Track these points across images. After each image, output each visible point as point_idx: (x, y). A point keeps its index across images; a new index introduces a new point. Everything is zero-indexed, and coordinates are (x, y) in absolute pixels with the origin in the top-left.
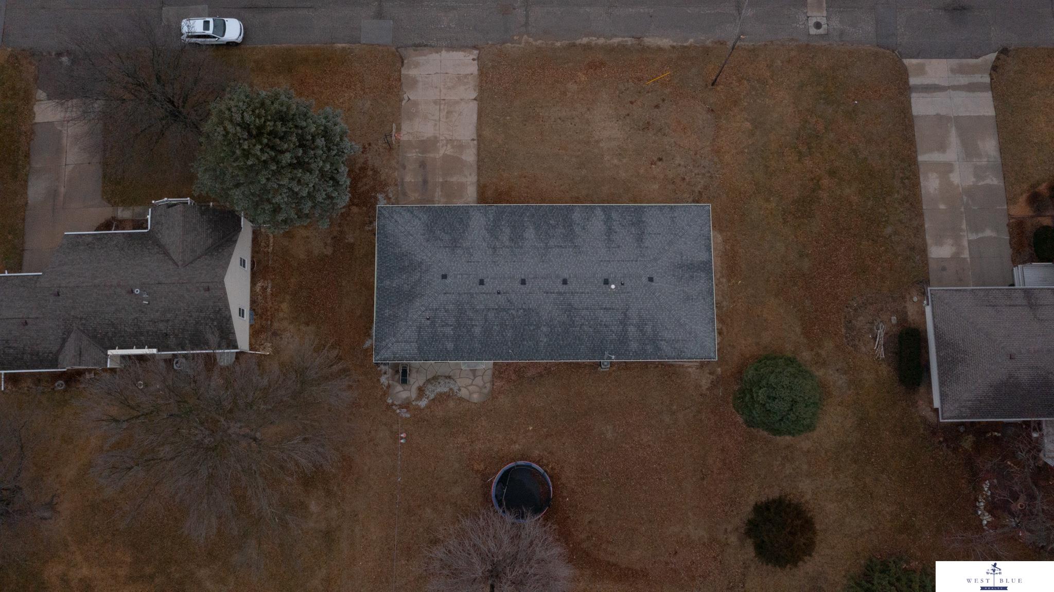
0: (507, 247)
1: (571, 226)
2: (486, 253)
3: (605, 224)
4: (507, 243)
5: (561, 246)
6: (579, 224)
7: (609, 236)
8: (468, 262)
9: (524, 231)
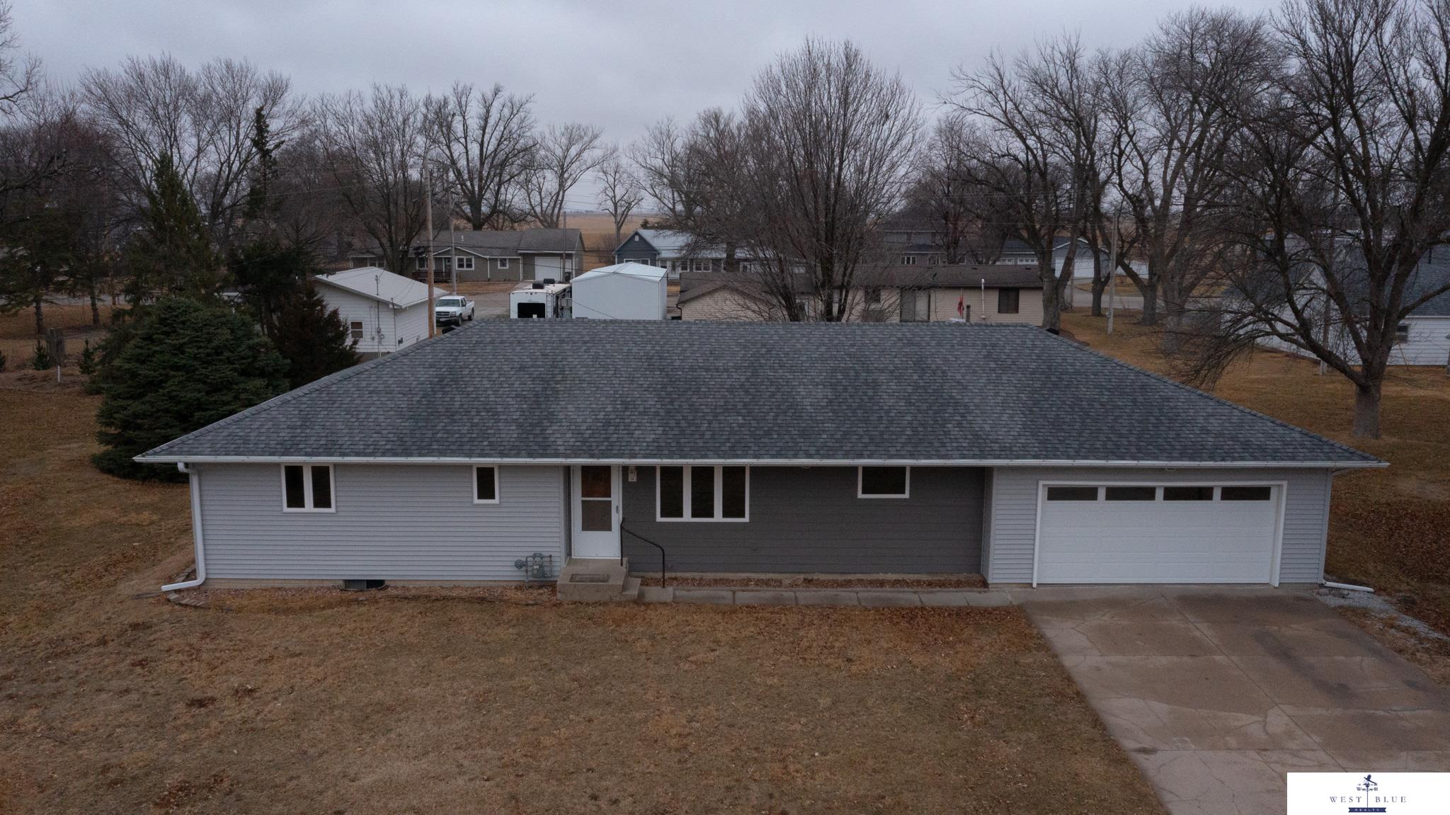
0: (882, 371)
1: (668, 412)
2: (946, 360)
3: (552, 414)
4: (883, 378)
5: (707, 370)
6: (645, 413)
7: (545, 389)
8: (994, 346)
9: (830, 401)
